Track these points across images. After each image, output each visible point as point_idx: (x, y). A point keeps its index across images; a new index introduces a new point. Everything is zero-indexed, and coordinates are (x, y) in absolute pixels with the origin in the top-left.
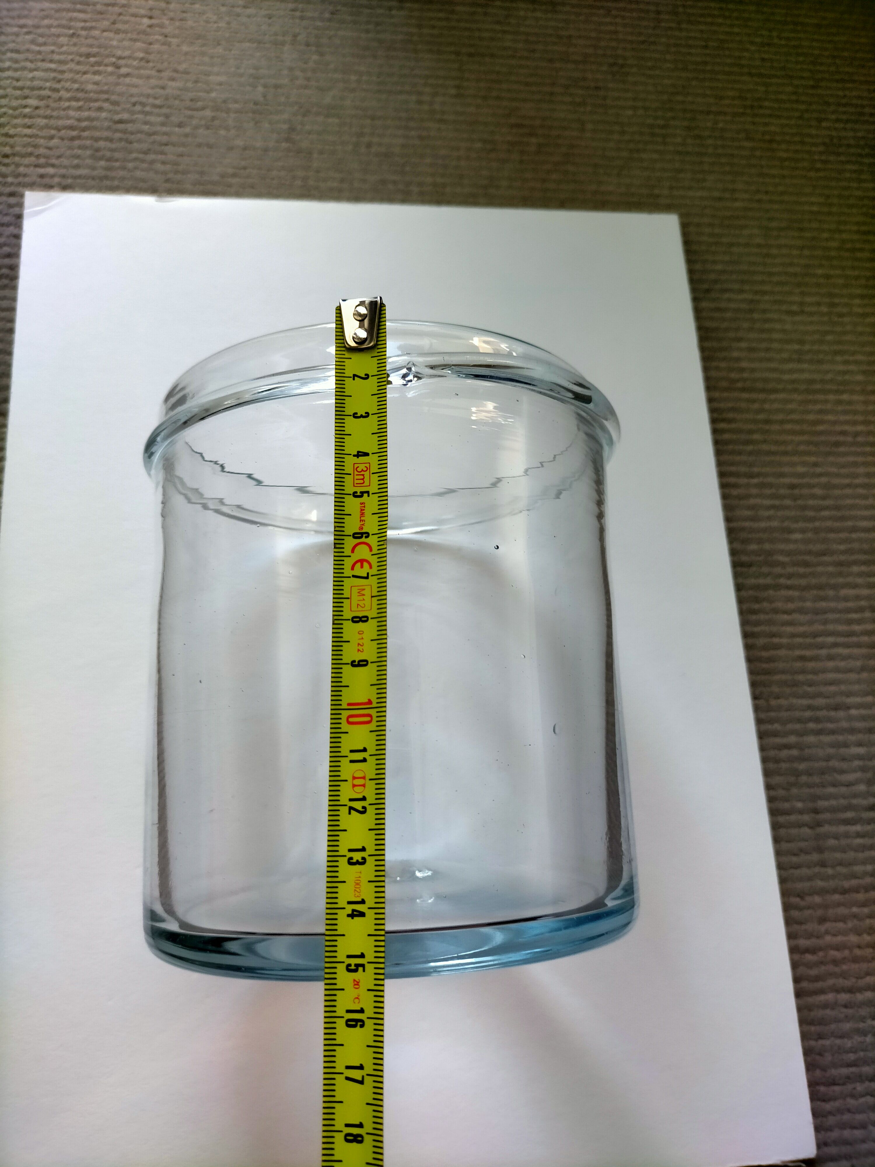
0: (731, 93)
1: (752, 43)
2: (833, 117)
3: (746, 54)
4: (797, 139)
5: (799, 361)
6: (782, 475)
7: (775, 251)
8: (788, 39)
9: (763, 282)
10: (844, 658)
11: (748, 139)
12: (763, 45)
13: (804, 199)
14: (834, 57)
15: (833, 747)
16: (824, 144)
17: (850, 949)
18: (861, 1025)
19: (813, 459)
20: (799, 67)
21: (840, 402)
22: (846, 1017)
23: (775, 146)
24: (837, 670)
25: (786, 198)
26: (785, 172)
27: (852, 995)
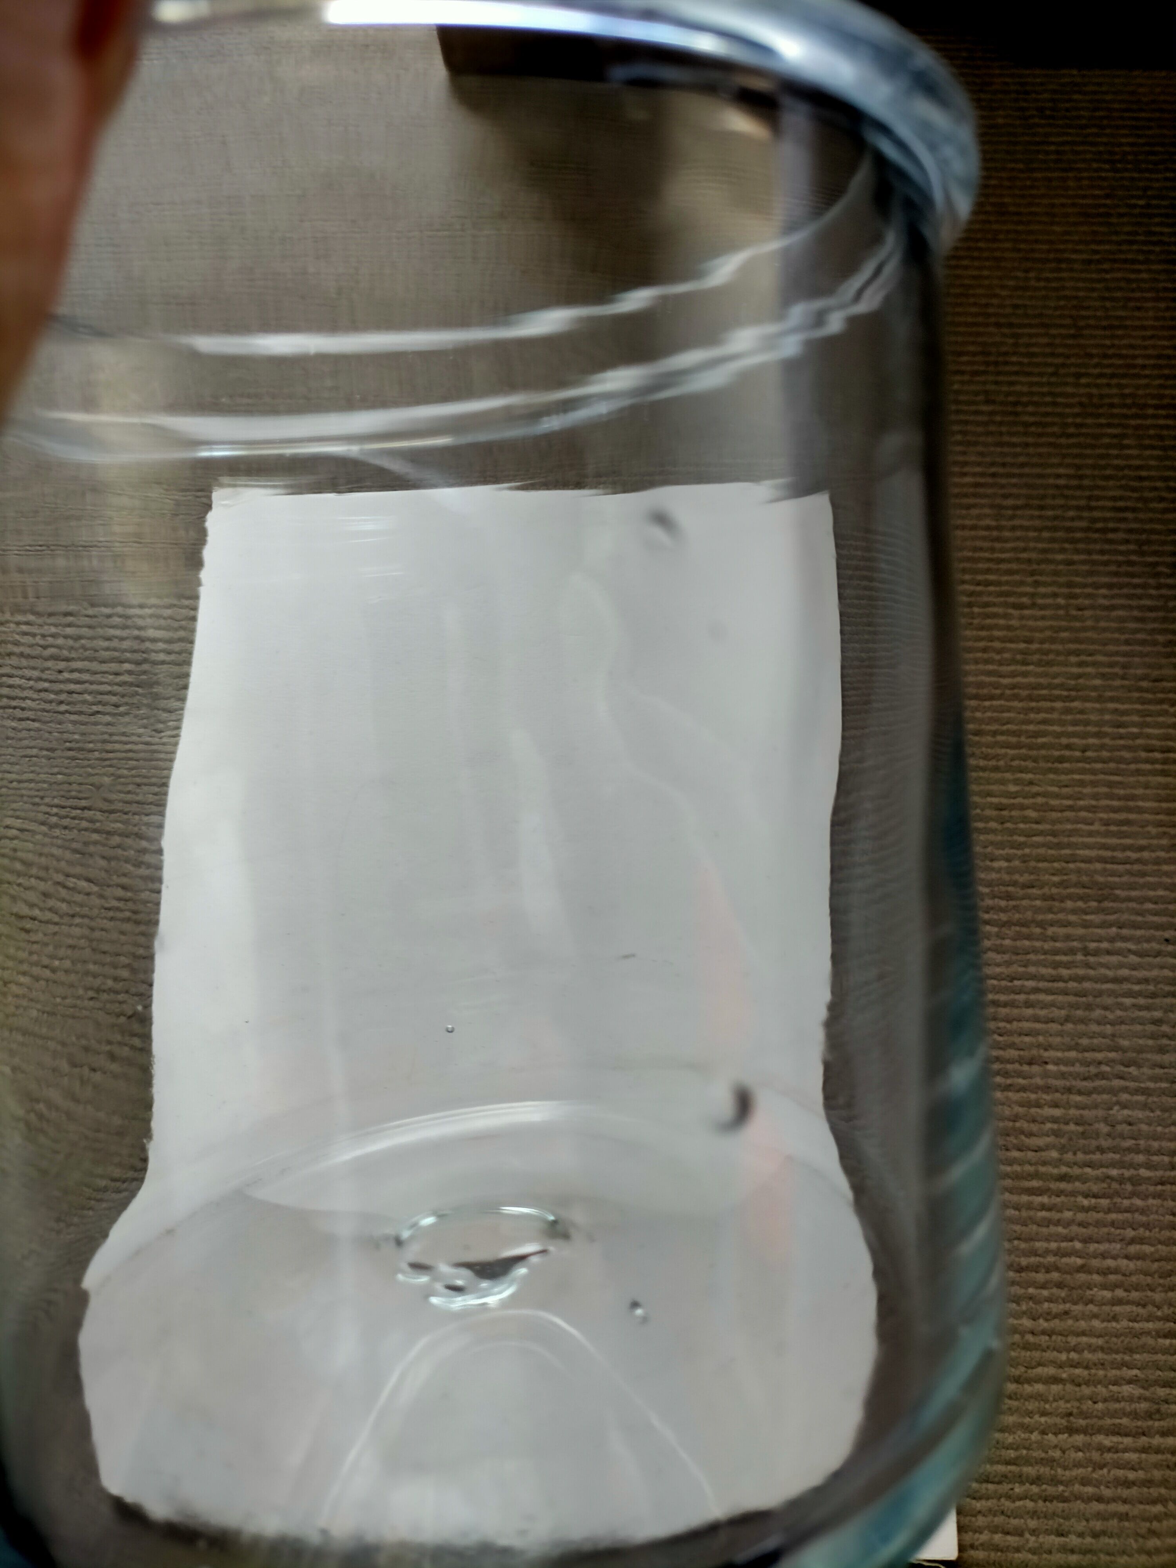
0: (971, 348)
1: (1003, 287)
2: (1097, 371)
3: (995, 301)
4: (1048, 399)
5: (1025, 663)
6: (989, 794)
7: (1007, 534)
8: (1047, 280)
9: (988, 571)
10: (1044, 1006)
11: (988, 402)
12: (1016, 288)
13: (1049, 471)
14: (1104, 299)
15: (1023, 1106)
16: (1081, 404)
17: (1022, 1334)
18: (1027, 1420)
19: (1030, 776)
20: (1058, 313)
21: (1068, 711)
22: (1010, 1409)
23: (1019, 409)
24: (1036, 1019)
25: (1027, 470)
26: (1030, 440)
27: (1020, 1386)
